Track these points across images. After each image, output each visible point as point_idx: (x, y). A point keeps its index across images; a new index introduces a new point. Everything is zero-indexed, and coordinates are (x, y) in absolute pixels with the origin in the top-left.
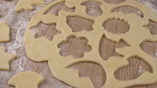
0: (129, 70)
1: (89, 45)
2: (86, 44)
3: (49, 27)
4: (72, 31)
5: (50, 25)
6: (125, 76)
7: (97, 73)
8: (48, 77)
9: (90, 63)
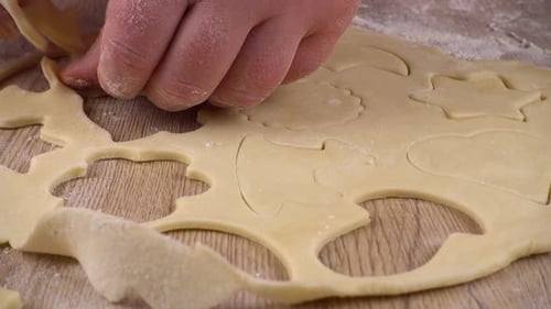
0: (380, 233)
1: (193, 174)
2: (180, 176)
3: (9, 140)
4: (110, 139)
5: (16, 129)
6: (370, 254)
7: (249, 258)
8: (40, 297)
9: (214, 235)
